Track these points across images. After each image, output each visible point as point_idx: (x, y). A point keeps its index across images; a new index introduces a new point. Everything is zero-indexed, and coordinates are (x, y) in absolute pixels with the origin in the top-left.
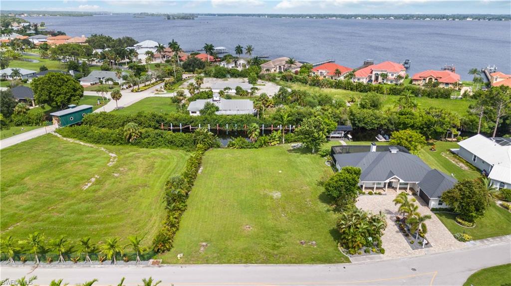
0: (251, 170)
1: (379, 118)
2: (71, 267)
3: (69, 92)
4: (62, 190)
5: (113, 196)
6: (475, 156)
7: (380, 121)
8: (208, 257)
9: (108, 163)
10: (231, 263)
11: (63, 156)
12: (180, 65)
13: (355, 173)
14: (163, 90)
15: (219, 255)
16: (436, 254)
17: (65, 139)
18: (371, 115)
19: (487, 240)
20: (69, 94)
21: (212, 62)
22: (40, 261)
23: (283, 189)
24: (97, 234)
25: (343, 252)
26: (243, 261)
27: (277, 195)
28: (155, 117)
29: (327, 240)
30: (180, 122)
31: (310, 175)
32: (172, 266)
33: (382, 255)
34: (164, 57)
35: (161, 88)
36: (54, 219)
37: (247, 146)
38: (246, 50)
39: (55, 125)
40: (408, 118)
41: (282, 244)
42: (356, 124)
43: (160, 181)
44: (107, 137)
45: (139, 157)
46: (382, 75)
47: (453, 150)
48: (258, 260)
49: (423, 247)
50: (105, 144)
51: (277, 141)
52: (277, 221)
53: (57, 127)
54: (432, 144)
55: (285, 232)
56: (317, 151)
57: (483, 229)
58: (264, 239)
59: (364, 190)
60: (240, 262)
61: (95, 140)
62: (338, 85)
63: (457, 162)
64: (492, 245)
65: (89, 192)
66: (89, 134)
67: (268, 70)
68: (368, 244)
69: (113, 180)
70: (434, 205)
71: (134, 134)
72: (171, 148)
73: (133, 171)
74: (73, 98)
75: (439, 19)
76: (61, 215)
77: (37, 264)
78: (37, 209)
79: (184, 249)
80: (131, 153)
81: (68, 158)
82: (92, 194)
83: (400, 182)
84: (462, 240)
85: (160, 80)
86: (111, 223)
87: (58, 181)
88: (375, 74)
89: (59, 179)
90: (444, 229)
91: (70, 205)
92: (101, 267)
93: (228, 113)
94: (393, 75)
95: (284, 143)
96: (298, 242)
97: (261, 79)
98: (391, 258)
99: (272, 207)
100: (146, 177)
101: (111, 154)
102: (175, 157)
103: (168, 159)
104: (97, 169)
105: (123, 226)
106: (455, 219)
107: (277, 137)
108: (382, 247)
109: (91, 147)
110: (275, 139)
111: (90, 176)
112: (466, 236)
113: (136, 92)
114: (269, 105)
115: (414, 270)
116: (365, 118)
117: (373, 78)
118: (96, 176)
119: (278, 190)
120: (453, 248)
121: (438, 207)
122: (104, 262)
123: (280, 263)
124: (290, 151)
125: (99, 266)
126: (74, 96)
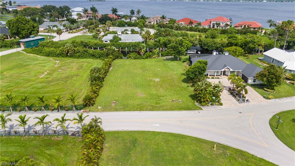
0: (141, 68)
1: (216, 43)
2: (32, 114)
3: (31, 28)
4: (26, 78)
5: (58, 80)
6: (273, 59)
7: (217, 45)
8: (117, 108)
9: (55, 65)
10: (131, 111)
11: (27, 62)
12: (97, 19)
13: (204, 63)
14: (87, 32)
15: (123, 107)
16: (253, 105)
17: (28, 54)
18: (212, 42)
19: (283, 99)
20: (31, 30)
21: (116, 19)
22: (13, 111)
23: (161, 77)
24: (49, 98)
25: (198, 105)
26: (138, 110)
27: (157, 80)
28: (83, 43)
29: (188, 100)
30: (98, 46)
31: (176, 70)
32: (95, 113)
33: (221, 106)
34: (88, 17)
35: (86, 31)
36: (21, 91)
37: (138, 58)
38: (137, 12)
39: (22, 47)
40: (233, 40)
41: (161, 102)
42: (203, 46)
43: (86, 73)
44: (54, 53)
45: (73, 63)
46: (217, 24)
47: (260, 58)
48: (147, 109)
49: (245, 102)
50: (53, 56)
51: (156, 55)
52: (158, 91)
53: (24, 48)
54: (247, 56)
55: (163, 97)
56: (180, 59)
57: (280, 94)
58: (150, 100)
59: (209, 76)
60: (136, 110)
61: (47, 55)
62: (191, 30)
63: (262, 64)
64: (286, 101)
65: (43, 78)
66: (43, 52)
67: (150, 22)
68: (213, 101)
69: (58, 73)
70: (250, 82)
71: (70, 50)
72: (93, 59)
73: (70, 69)
74: (33, 32)
75: (248, 1)
76: (26, 89)
77: (11, 112)
78: (11, 87)
79: (102, 105)
80: (69, 61)
81: (30, 63)
82: (45, 79)
83: (230, 70)
84: (268, 98)
85: (86, 28)
86: (57, 93)
87: (24, 74)
88: (213, 24)
89: (25, 72)
90: (257, 94)
91: (32, 85)
92: (52, 114)
93: (127, 41)
94: (223, 24)
95: (160, 56)
96: (171, 100)
97: (145, 27)
98: (226, 108)
99: (154, 85)
100: (78, 71)
101: (56, 61)
102: (95, 63)
103: (91, 63)
104: (48, 68)
105: (64, 94)
106: (263, 89)
107: (156, 52)
108: (221, 102)
109: (45, 58)
110: (155, 54)
111: (44, 71)
112: (270, 97)
113: (71, 33)
114: (151, 39)
115: (241, 113)
116: (208, 43)
117: (212, 26)
118: (48, 71)
119: (157, 77)
120: (263, 103)
121: (253, 83)
122: (53, 111)
123: (161, 110)
124: (165, 60)
125: (50, 113)
126: (34, 31)
